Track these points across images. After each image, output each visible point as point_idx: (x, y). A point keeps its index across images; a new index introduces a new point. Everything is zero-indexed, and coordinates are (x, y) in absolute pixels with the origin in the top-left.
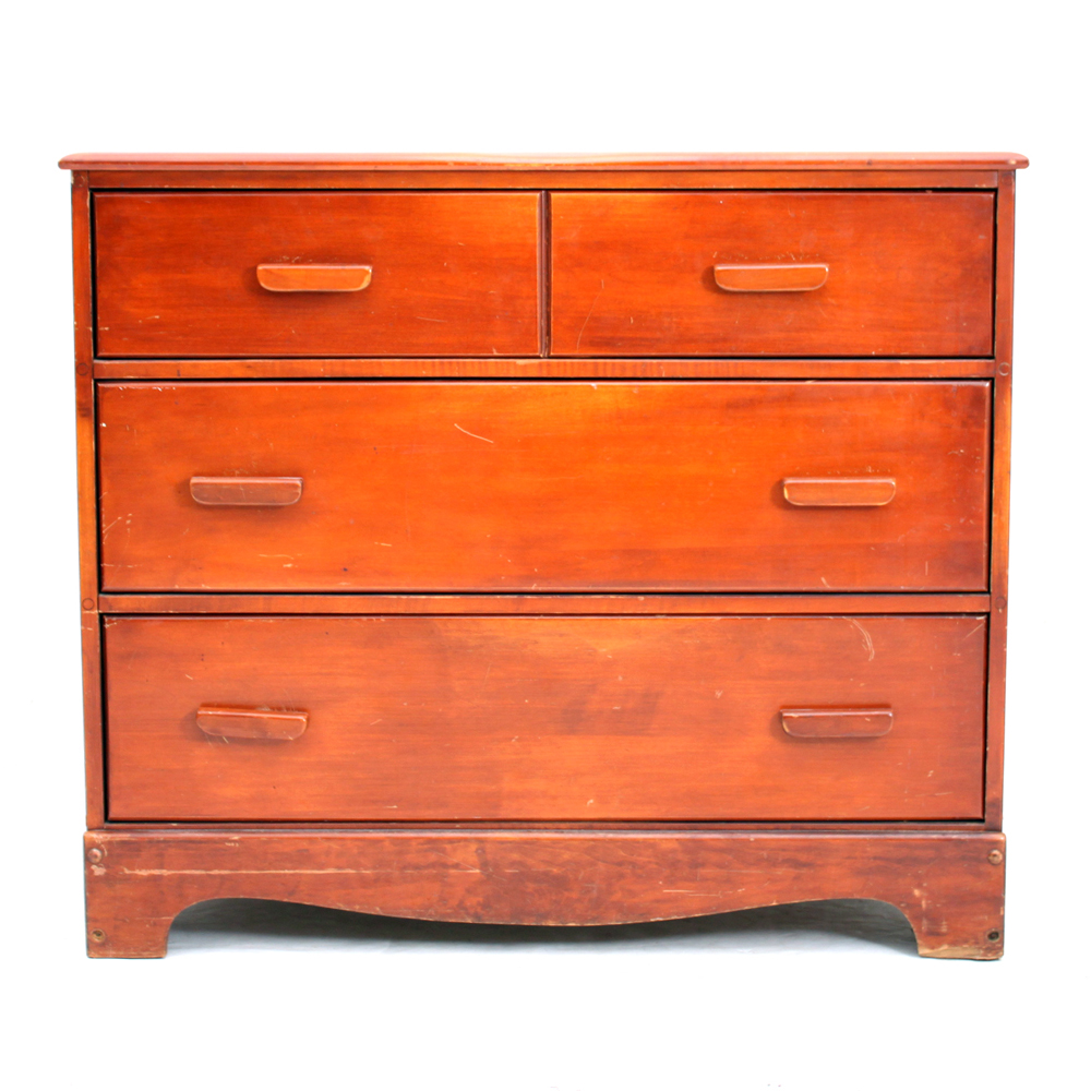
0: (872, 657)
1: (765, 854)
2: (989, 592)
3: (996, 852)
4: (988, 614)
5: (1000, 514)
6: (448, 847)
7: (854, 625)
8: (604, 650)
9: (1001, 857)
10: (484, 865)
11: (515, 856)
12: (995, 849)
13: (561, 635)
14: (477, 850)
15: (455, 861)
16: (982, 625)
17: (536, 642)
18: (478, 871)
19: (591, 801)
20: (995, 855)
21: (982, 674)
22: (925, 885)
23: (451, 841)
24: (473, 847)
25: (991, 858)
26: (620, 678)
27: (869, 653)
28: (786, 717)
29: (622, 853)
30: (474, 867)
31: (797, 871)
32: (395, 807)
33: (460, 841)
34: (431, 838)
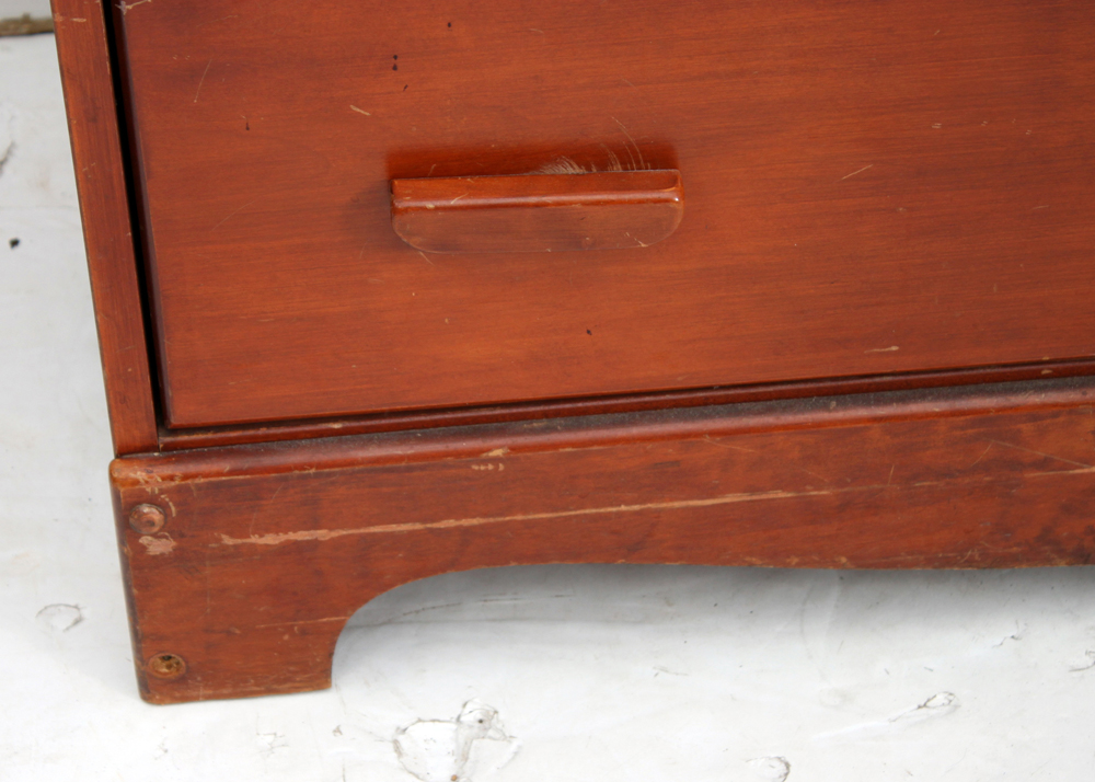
6: (1027, 428)
15: (1041, 454)
30: (1088, 461)
32: (894, 348)
33: (1055, 415)
34: (986, 411)
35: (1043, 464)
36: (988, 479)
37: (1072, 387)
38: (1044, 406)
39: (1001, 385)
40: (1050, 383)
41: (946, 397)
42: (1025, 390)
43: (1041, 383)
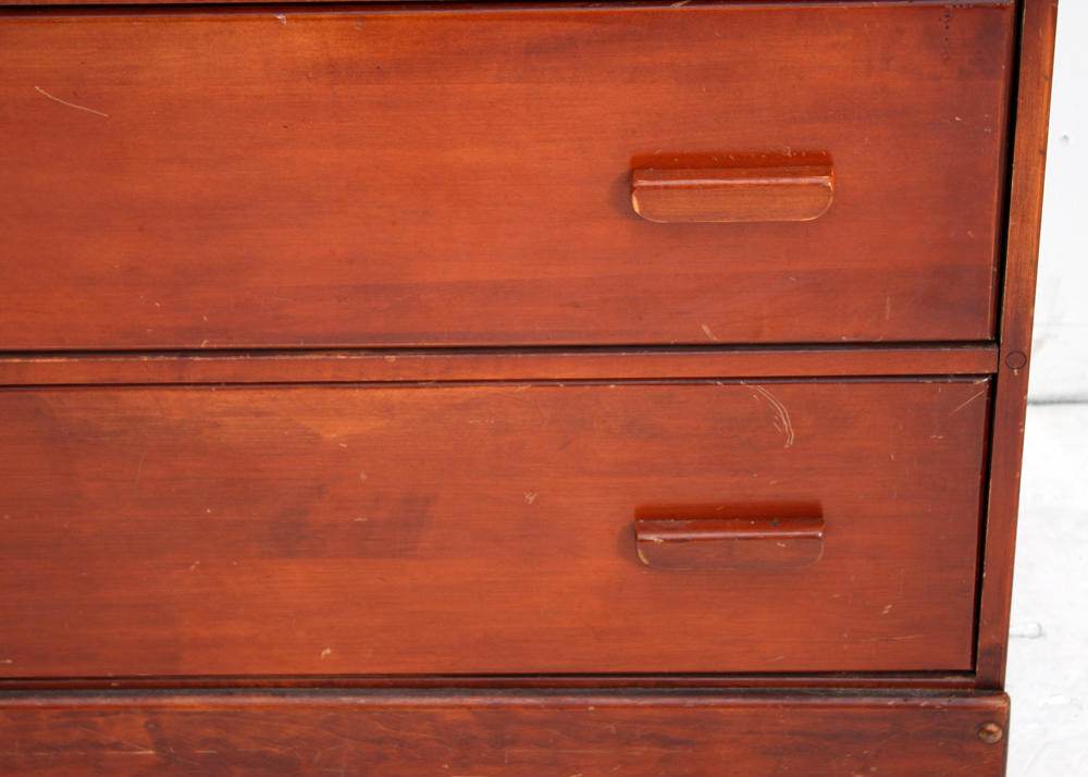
0: (790, 442)
1: (613, 729)
2: (997, 341)
3: (992, 727)
4: (994, 378)
5: (1024, 220)
6: (100, 720)
7: (760, 395)
8: (334, 436)
9: (1000, 735)
10: (160, 744)
11: (209, 732)
12: (991, 722)
13: (258, 414)
14: (147, 724)
15: (113, 739)
16: (983, 392)
17: (217, 425)
18: (151, 752)
19: (328, 651)
20: (990, 733)
21: (979, 464)
22: (873, 769)
23: (103, 711)
24: (141, 720)
25: (983, 736)
26: (363, 477)
27: (785, 437)
28: (642, 541)
29: (381, 727)
30: (146, 747)
31: (665, 751)
32: (9, 661)
33: (117, 713)
34: (70, 707)
35: (116, 746)
36: (81, 753)
37: (128, 695)
38: (109, 706)
39: (85, 691)
40: (115, 692)
41: (47, 696)
42: (98, 695)
43: (110, 691)
